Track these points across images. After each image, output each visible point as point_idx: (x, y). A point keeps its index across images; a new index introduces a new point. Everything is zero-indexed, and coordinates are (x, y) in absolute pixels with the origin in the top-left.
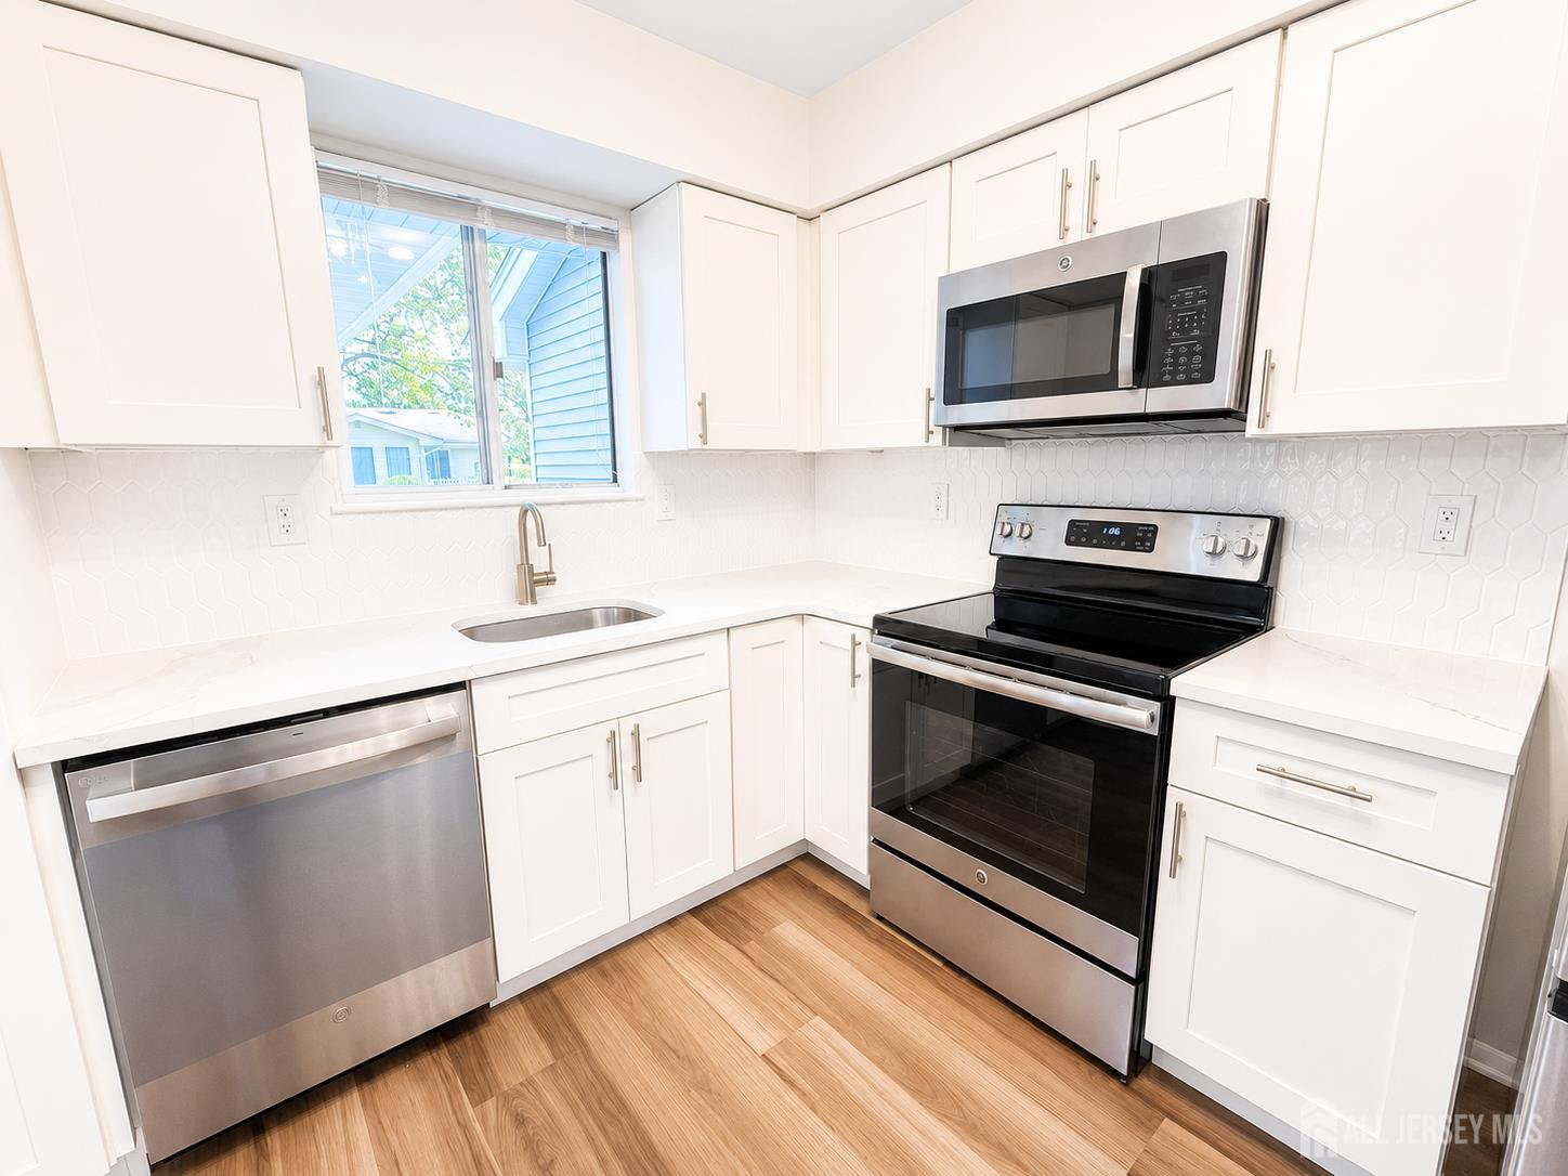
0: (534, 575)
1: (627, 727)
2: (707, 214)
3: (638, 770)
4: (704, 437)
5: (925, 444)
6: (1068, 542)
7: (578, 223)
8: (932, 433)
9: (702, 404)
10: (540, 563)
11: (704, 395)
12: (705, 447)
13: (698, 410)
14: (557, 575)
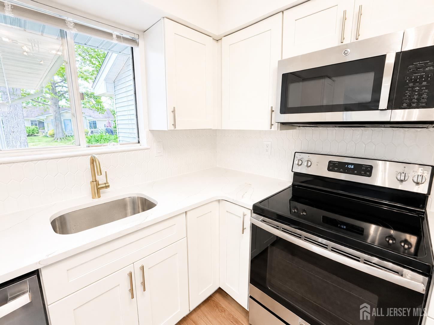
0: (99, 185)
1: (138, 266)
2: (175, 33)
3: (143, 284)
4: (174, 125)
5: (270, 130)
6: (329, 169)
7: (118, 34)
8: (273, 125)
9: (174, 111)
10: (101, 179)
11: (174, 108)
12: (175, 129)
13: (172, 114)
14: (110, 184)
